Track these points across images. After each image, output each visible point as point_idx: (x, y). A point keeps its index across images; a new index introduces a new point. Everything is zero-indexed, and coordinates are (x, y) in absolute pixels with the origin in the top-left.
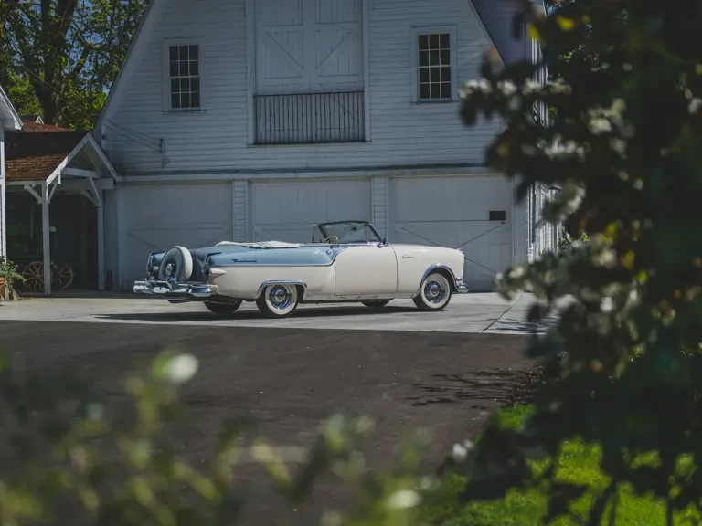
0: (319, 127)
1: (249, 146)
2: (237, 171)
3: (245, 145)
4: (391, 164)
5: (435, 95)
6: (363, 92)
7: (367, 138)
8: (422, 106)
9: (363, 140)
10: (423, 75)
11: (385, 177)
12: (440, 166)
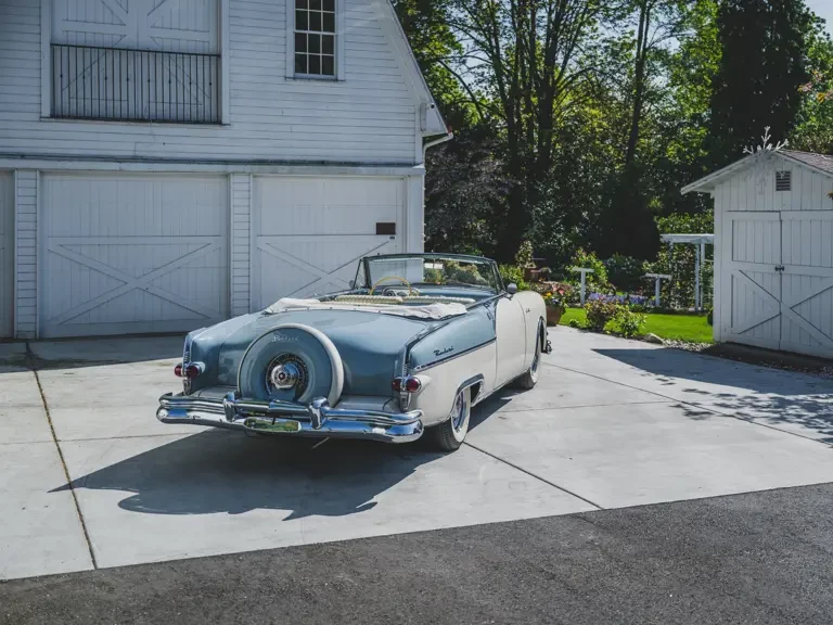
0: (152, 99)
1: (42, 119)
2: (23, 156)
3: (35, 117)
4: (256, 157)
5: (314, 70)
6: (219, 56)
7: (224, 121)
8: (298, 82)
9: (218, 122)
10: (300, 41)
11: (249, 174)
12: (323, 163)
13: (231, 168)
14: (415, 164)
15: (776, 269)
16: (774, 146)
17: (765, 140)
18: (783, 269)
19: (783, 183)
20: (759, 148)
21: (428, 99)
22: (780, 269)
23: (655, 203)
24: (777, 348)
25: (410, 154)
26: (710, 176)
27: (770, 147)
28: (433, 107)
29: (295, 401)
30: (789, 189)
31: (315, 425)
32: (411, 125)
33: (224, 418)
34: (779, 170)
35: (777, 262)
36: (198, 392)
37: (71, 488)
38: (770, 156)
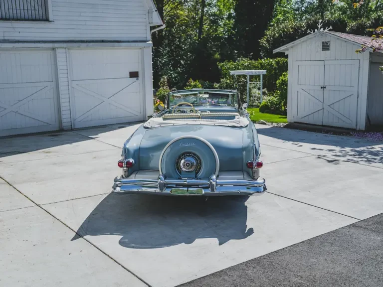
0: (10, 7)
7: (50, 20)
9: (47, 20)
11: (66, 48)
12: (102, 41)
13: (56, 45)
14: (147, 41)
15: (322, 88)
16: (324, 29)
17: (319, 27)
18: (325, 87)
19: (326, 47)
20: (316, 30)
21: (153, 7)
22: (323, 88)
23: (217, 56)
24: (321, 124)
25: (145, 36)
26: (289, 44)
27: (322, 29)
28: (156, 11)
29: (196, 178)
30: (329, 50)
31: (213, 190)
32: (144, 20)
33: (158, 190)
34: (324, 41)
35: (322, 84)
36: (133, 176)
37: (81, 236)
38: (322, 34)
